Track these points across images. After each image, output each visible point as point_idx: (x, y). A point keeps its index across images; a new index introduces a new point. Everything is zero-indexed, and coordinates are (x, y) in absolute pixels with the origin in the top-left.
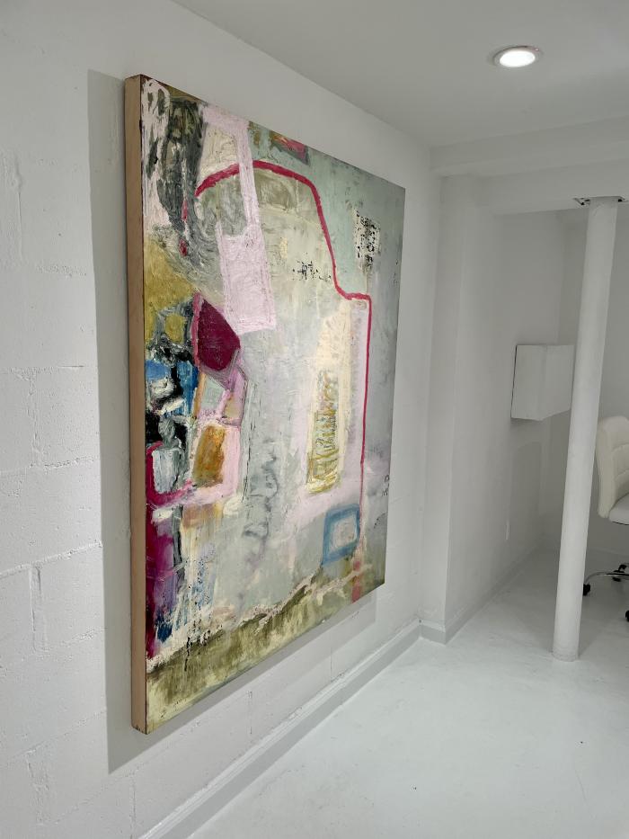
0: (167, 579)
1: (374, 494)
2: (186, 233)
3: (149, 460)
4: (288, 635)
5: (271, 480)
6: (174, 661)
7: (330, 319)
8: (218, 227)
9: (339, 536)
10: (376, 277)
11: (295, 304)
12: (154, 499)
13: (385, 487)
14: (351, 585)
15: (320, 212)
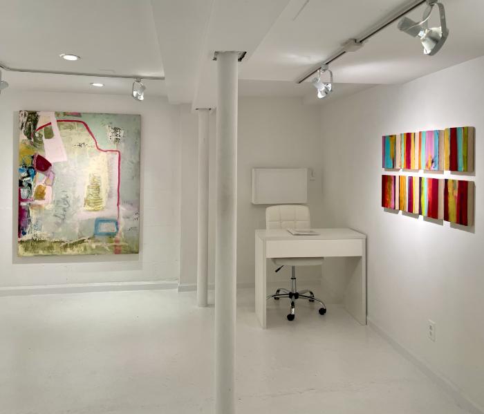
0: (25, 220)
1: (128, 218)
2: (33, 140)
3: (20, 191)
4: (75, 252)
5: (65, 202)
6: (28, 241)
7: (95, 158)
8: (44, 138)
9: (104, 228)
10: (123, 144)
11: (76, 154)
12: (21, 200)
13: (137, 216)
14: (114, 248)
15: (88, 128)
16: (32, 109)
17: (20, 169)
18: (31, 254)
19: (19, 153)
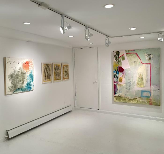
0: (116, 89)
1: (155, 91)
2: (118, 61)
3: (114, 79)
4: (134, 102)
5: (130, 84)
6: (117, 97)
7: (141, 67)
8: (121, 60)
9: (145, 94)
10: (152, 61)
11: (133, 66)
12: (114, 82)
13: (159, 90)
14: (149, 102)
15: (138, 55)
16: (117, 50)
17: (114, 72)
18: (118, 101)
19: (113, 66)
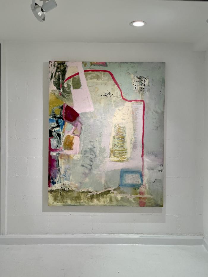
0: (54, 170)
2: (61, 90)
5: (92, 153)
6: (57, 191)
7: (120, 108)
8: (72, 88)
9: (129, 179)
10: (147, 94)
11: (102, 105)
12: (51, 150)
13: (160, 168)
14: (139, 199)
15: (113, 78)
16: (61, 60)
17: (50, 119)
18: (59, 204)
19: (48, 103)
